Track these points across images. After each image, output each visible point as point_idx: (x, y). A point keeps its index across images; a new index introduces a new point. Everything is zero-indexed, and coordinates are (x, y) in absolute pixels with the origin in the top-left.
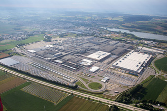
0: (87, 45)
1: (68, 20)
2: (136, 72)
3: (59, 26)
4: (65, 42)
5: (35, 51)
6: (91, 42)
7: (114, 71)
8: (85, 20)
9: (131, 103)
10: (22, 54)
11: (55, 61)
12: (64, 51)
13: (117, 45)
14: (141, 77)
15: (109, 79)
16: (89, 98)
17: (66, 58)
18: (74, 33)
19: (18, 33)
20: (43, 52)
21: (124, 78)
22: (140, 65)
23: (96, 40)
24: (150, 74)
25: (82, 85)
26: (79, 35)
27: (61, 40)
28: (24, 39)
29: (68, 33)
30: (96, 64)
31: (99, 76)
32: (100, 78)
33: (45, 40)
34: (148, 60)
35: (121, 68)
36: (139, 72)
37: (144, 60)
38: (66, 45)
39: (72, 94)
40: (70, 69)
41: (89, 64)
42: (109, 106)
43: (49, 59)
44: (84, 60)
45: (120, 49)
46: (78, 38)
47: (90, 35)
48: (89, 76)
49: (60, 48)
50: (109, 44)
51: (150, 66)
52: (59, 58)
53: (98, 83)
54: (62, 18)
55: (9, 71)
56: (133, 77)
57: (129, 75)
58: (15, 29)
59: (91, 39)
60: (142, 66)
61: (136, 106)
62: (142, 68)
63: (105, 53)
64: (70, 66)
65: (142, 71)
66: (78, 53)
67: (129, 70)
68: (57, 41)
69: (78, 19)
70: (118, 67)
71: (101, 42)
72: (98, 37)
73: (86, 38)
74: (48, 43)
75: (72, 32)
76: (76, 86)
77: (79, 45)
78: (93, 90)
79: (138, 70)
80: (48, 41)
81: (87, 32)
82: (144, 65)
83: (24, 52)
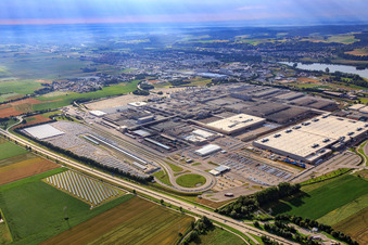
0: (222, 102)
1: (209, 50)
2: (303, 160)
3: (184, 63)
4: (176, 96)
5: (103, 113)
6: (233, 96)
7: (255, 157)
8: (251, 47)
10: (77, 117)
11: (136, 132)
12: (163, 113)
13: (294, 101)
14: (310, 172)
15: (227, 171)
16: (162, 201)
17: (161, 126)
18: (209, 78)
19: (87, 78)
20: (119, 114)
21: (265, 170)
22: (323, 145)
23: (249, 90)
24: (341, 166)
25: (164, 177)
26: (216, 82)
27: (168, 91)
28: (95, 90)
29: (194, 76)
30: (218, 141)
31: (210, 163)
32: (211, 166)
33: (136, 93)
34: (357, 133)
35: (271, 150)
36: (311, 159)
37: (345, 134)
38: (174, 102)
39: (134, 191)
40: (157, 148)
41: (203, 140)
42: (197, 219)
43: (124, 127)
44: (198, 131)
45: (295, 110)
46: (212, 88)
47: (243, 79)
48: (190, 162)
49: (158, 106)
50: (275, 100)
51: (354, 150)
52: (146, 126)
53: (199, 177)
54: (199, 45)
56: (291, 169)
57: (281, 165)
58: (87, 70)
59: (243, 88)
60: (329, 147)
61: (257, 225)
62: (328, 151)
63: (251, 117)
64: (160, 142)
65: (322, 157)
66: (191, 117)
67: (289, 155)
68: (161, 93)
69: (236, 46)
70: (265, 148)
71: (258, 94)
72: (260, 84)
73: (225, 88)
74: (142, 98)
75: (204, 74)
76: (152, 178)
77: (204, 102)
78: (180, 189)
79: (313, 154)
80: (142, 94)
81: (239, 74)
82: (336, 146)
83: (81, 115)
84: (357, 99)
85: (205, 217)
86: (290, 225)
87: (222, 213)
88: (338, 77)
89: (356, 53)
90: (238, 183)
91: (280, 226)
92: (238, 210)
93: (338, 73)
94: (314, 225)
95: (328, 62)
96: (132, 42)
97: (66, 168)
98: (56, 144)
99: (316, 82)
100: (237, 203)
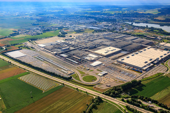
0: (100, 41)
1: (91, 16)
2: (141, 69)
3: (80, 22)
4: (79, 38)
5: (44, 46)
6: (105, 38)
7: (118, 67)
8: (111, 15)
9: (119, 97)
10: (32, 47)
11: (61, 55)
12: (73, 46)
13: (134, 41)
14: (145, 75)
15: (106, 74)
16: (77, 89)
17: (73, 52)
18: (93, 29)
19: (35, 28)
20: (52, 46)
21: (124, 73)
22: (150, 62)
23: (113, 35)
24: (158, 72)
25: (77, 77)
26: (96, 31)
27: (74, 35)
28: (39, 34)
29: (86, 28)
30: (100, 59)
31: (98, 70)
32: (98, 72)
33: (59, 36)
34: (164, 56)
35: (126, 64)
36: (145, 68)
37: (159, 57)
38: (78, 41)
39: (63, 84)
40: (72, 63)
41: (93, 59)
42: (95, 97)
43: (55, 52)
44: (90, 55)
45: (135, 45)
46: (94, 34)
47: (109, 30)
48: (88, 70)
49: (70, 43)
50: (125, 40)
51: (163, 64)
52: (65, 52)
53: (93, 77)
54: (87, 13)
55: (13, 62)
56: (135, 73)
57: (131, 71)
58: (34, 25)
59: (109, 34)
61: (123, 100)
62: (152, 64)
63: (115, 48)
64: (73, 60)
65: (149, 68)
66: (87, 48)
67: (134, 67)
68: (71, 36)
69: (104, 14)
70: (122, 63)
71: (117, 37)
72: (117, 32)
73: (101, 34)
74: (62, 38)
75: (91, 27)
76: (71, 77)
77: (92, 41)
78: (85, 82)
79: (145, 66)
80: (62, 36)
81: (107, 28)
82: (155, 62)
83: (33, 46)
84: (162, 40)
85: (98, 97)
86: (139, 100)
87: (106, 94)
88: (152, 29)
89: (159, 18)
90: (112, 80)
91: (134, 101)
92: (114, 93)
93: (152, 28)
94: (150, 100)
95: (147, 22)
96: (55, 11)
97: (29, 73)
98: (23, 60)
99: (142, 32)
100: (113, 89)
